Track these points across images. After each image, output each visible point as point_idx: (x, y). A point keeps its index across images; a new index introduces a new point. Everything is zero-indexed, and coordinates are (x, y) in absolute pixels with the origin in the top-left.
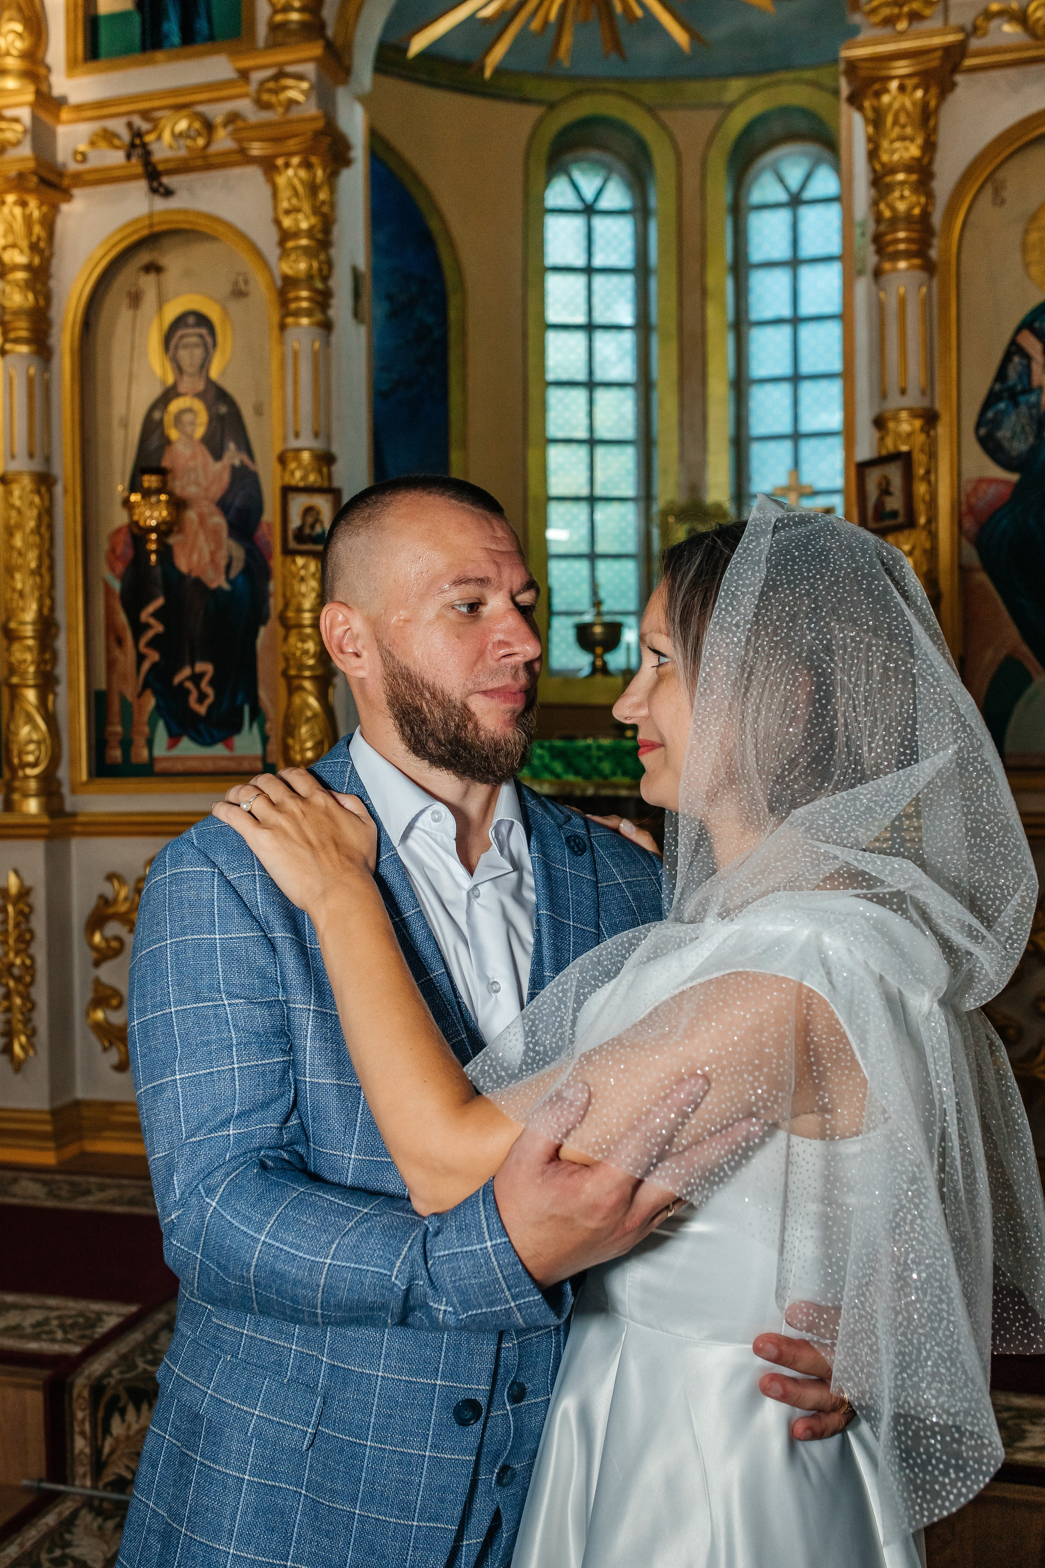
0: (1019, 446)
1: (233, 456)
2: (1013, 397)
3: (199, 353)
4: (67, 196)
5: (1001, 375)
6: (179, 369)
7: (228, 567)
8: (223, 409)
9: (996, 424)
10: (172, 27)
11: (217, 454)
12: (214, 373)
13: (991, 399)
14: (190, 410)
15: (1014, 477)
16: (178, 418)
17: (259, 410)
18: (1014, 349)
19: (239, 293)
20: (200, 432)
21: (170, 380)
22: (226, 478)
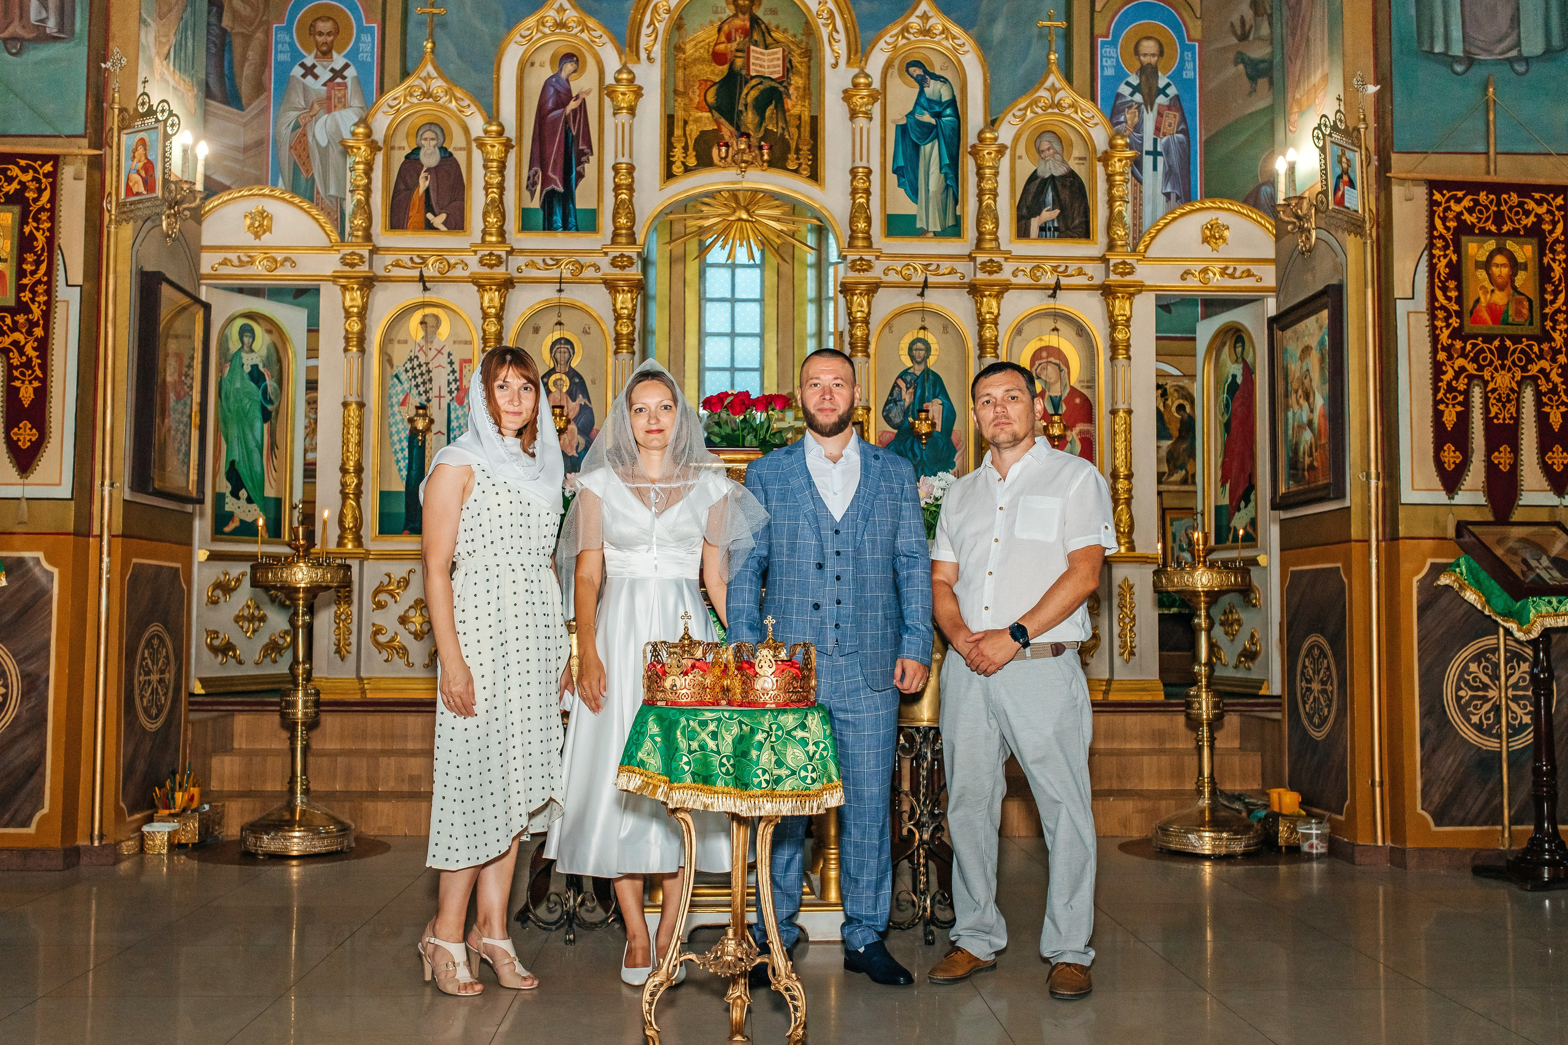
0: (898, 420)
1: (581, 400)
2: (895, 402)
3: (567, 355)
4: (513, 287)
5: (891, 394)
6: (556, 361)
7: (577, 447)
8: (577, 380)
9: (889, 411)
10: (558, 219)
11: (574, 400)
12: (574, 364)
13: (888, 403)
14: (561, 379)
15: (896, 431)
16: (555, 383)
17: (593, 382)
18: (896, 385)
19: (586, 332)
20: (565, 390)
21: (552, 366)
22: (577, 409)
